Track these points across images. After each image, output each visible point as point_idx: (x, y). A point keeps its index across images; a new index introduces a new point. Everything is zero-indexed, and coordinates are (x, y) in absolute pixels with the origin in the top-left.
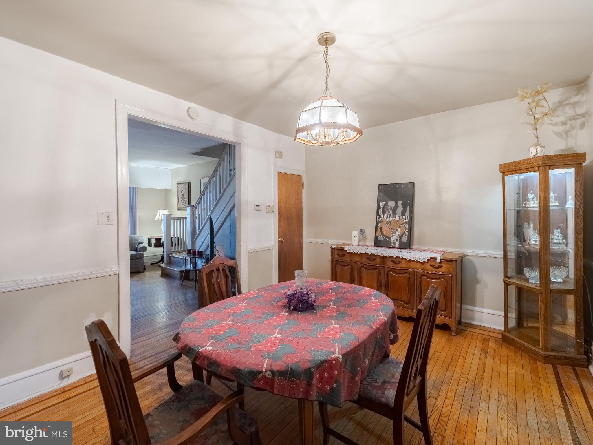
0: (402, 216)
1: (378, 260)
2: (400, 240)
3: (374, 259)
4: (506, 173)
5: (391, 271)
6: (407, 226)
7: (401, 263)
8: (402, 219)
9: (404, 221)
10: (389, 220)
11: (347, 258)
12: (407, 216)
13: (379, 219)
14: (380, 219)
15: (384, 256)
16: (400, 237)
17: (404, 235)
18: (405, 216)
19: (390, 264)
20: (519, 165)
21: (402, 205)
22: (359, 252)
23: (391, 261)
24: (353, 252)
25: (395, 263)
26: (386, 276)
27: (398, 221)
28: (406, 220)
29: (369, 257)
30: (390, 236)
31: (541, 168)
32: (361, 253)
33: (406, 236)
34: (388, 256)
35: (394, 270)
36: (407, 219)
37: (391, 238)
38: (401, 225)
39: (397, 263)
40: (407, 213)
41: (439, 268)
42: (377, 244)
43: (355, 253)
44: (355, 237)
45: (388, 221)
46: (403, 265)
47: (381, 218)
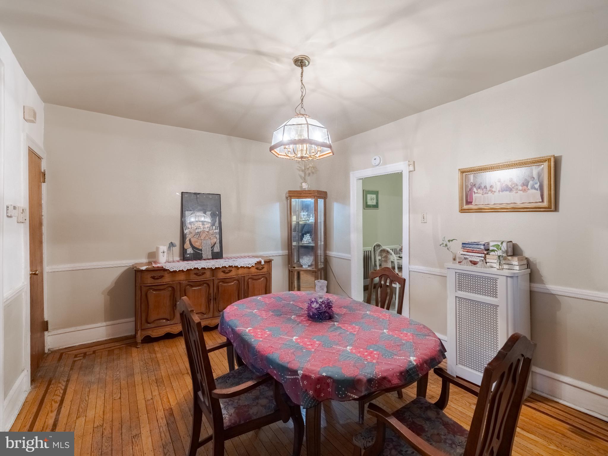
0: (211, 227)
1: (208, 274)
2: (212, 250)
3: (203, 273)
4: (292, 197)
5: (220, 282)
6: (218, 236)
7: (231, 272)
8: (212, 229)
9: (215, 231)
10: (198, 231)
11: (167, 279)
12: (217, 227)
13: (186, 230)
14: (188, 230)
15: (216, 267)
16: (211, 248)
17: (215, 246)
18: (215, 227)
19: (221, 275)
20: (303, 193)
21: (210, 215)
22: (185, 268)
23: (222, 272)
24: (178, 270)
25: (226, 273)
26: (215, 289)
27: (208, 232)
28: (217, 231)
29: (198, 272)
30: (200, 248)
31: (316, 197)
32: (188, 270)
33: (218, 246)
34: (221, 267)
35: (224, 281)
36: (217, 229)
37: (202, 249)
38: (211, 235)
39: (227, 273)
40: (217, 224)
41: (262, 269)
42: (184, 257)
43: (179, 270)
44: (164, 252)
45: (196, 232)
46: (233, 274)
47: (189, 228)
